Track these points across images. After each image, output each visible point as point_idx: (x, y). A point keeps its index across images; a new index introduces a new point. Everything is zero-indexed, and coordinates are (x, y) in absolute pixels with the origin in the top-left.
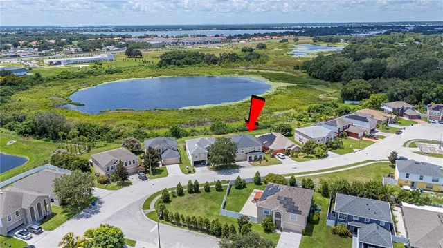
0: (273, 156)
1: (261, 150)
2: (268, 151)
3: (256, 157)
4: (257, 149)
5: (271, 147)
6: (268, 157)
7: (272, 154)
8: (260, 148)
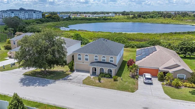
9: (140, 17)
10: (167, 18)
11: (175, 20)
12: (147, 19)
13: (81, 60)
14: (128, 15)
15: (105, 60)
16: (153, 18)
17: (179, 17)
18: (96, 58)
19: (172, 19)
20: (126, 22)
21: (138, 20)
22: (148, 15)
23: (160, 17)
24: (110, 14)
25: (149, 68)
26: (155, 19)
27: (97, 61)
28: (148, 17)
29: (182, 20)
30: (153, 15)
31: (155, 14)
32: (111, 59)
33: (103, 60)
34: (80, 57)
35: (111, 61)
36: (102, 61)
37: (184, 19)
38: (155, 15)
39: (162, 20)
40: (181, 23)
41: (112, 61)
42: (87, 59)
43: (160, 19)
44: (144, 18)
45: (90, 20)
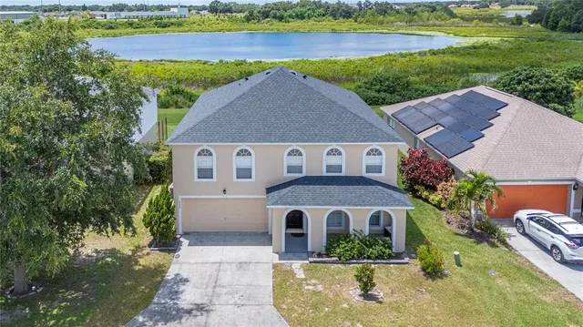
0: (484, 233)
1: (391, 174)
2: (447, 189)
3: (338, 218)
4: (353, 157)
5: (463, 162)
6: (440, 230)
7: (474, 210)
8: (386, 158)
9: (267, 17)
10: (341, 19)
11: (363, 25)
12: (289, 22)
13: (214, 180)
14: (228, 14)
15: (339, 168)
16: (303, 18)
17: (373, 15)
18: (295, 161)
19: (356, 21)
20: (230, 30)
21: (265, 24)
22: (290, 12)
23: (324, 15)
24: (175, 10)
25: (530, 183)
26: (311, 22)
27: (298, 175)
28: (290, 16)
29: (381, 23)
30: (303, 9)
31: (308, 7)
32: (374, 160)
33: (329, 168)
34: (206, 162)
35: (369, 169)
36: (325, 174)
37: (386, 20)
38: (309, 10)
39: (329, 23)
40: (384, 31)
41: (378, 169)
42: (244, 173)
43: (324, 23)
44: (281, 18)
45: (111, 28)
